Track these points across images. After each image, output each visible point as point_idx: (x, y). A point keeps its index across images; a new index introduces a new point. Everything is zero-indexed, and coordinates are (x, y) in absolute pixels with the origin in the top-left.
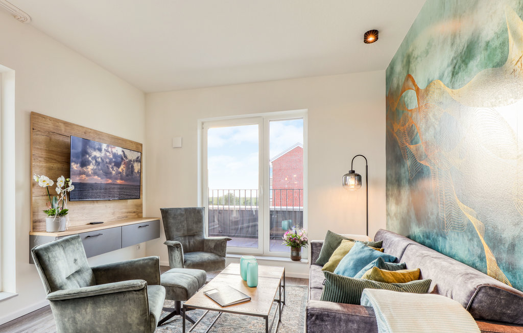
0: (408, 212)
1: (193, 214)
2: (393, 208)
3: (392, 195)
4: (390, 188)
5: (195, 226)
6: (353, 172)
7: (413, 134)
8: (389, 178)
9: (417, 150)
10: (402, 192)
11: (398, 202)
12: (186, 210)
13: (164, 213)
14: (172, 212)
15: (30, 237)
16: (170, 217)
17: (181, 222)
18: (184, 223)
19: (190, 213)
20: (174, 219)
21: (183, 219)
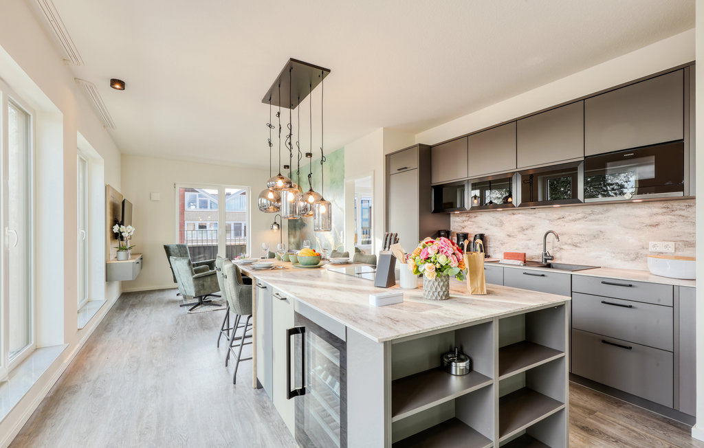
0: (300, 240)
1: (182, 248)
3: (291, 234)
4: (290, 230)
6: (275, 223)
8: (290, 226)
10: (297, 233)
12: (177, 245)
13: (167, 248)
14: (171, 247)
15: (106, 264)
16: (171, 250)
17: (177, 254)
18: (179, 254)
19: (180, 247)
20: (173, 252)
21: (177, 251)
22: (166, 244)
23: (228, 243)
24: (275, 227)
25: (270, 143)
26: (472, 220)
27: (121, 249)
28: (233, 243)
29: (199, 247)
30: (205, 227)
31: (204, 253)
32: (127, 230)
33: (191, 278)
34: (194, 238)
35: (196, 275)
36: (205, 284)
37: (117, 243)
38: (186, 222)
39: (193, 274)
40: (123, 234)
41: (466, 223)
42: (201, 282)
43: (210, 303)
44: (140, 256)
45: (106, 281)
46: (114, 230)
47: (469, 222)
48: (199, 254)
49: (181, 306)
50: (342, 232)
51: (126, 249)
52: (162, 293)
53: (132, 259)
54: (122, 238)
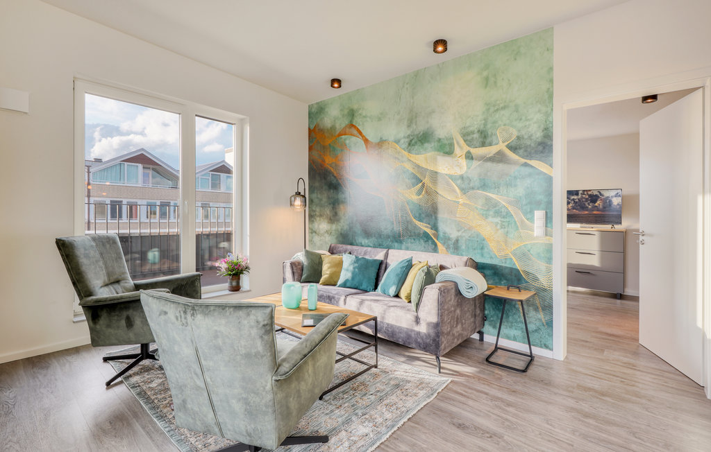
1: (108, 246)
5: (115, 265)
6: (299, 193)
11: (332, 221)
13: (65, 248)
17: (97, 261)
18: (101, 263)
19: (103, 245)
20: (87, 256)
21: (97, 255)
24: (299, 201)
42: (294, 387)
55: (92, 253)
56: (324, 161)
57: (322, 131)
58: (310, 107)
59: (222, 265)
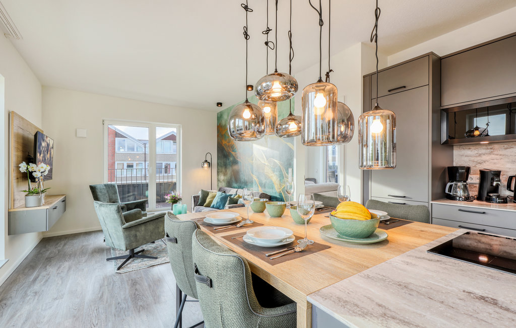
0: (231, 178)
1: (111, 188)
2: (222, 177)
3: (221, 172)
4: (220, 168)
5: (113, 196)
6: (206, 161)
7: (234, 147)
8: (219, 164)
9: (236, 155)
10: (228, 170)
11: (225, 175)
12: (105, 185)
13: (93, 189)
14: (98, 187)
15: (9, 213)
16: (98, 191)
17: (105, 194)
18: (107, 195)
19: (109, 187)
20: (101, 192)
21: (106, 192)
22: (92, 184)
23: (158, 181)
24: (206, 165)
25: (246, 35)
26: (496, 153)
27: (30, 193)
28: (161, 181)
29: (129, 185)
30: (132, 166)
31: (134, 191)
32: (40, 169)
33: (120, 229)
34: (123, 177)
35: (127, 225)
36: (138, 234)
37: (25, 186)
38: (116, 163)
39: (123, 224)
40: (34, 174)
41: (484, 158)
42: (133, 232)
43: (143, 255)
44: (62, 198)
45: (9, 234)
46: (21, 169)
47: (493, 156)
48: (129, 192)
49: (108, 260)
50: (290, 170)
51: (38, 193)
52: (87, 237)
53: (46, 203)
54: (33, 179)
55: (103, 191)
56: (222, 142)
57: (221, 126)
58: (218, 114)
59: (168, 197)
